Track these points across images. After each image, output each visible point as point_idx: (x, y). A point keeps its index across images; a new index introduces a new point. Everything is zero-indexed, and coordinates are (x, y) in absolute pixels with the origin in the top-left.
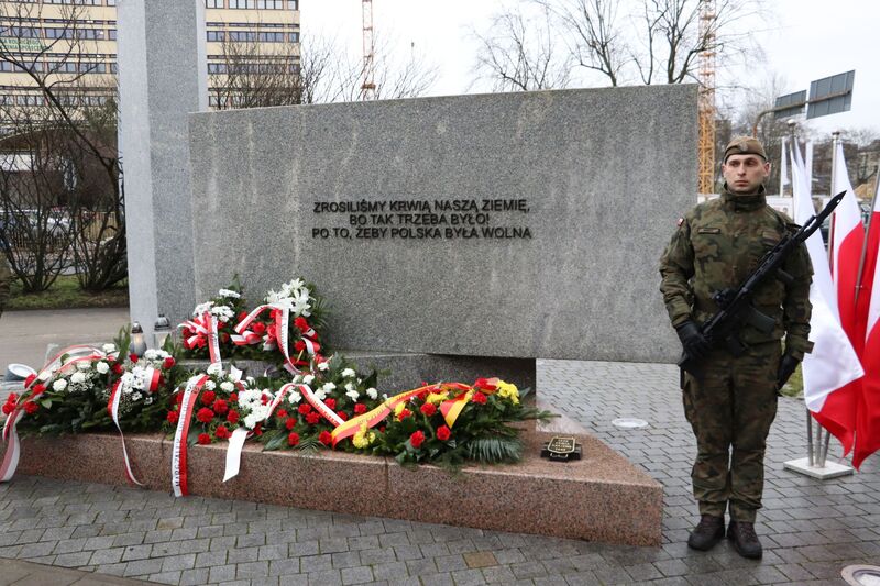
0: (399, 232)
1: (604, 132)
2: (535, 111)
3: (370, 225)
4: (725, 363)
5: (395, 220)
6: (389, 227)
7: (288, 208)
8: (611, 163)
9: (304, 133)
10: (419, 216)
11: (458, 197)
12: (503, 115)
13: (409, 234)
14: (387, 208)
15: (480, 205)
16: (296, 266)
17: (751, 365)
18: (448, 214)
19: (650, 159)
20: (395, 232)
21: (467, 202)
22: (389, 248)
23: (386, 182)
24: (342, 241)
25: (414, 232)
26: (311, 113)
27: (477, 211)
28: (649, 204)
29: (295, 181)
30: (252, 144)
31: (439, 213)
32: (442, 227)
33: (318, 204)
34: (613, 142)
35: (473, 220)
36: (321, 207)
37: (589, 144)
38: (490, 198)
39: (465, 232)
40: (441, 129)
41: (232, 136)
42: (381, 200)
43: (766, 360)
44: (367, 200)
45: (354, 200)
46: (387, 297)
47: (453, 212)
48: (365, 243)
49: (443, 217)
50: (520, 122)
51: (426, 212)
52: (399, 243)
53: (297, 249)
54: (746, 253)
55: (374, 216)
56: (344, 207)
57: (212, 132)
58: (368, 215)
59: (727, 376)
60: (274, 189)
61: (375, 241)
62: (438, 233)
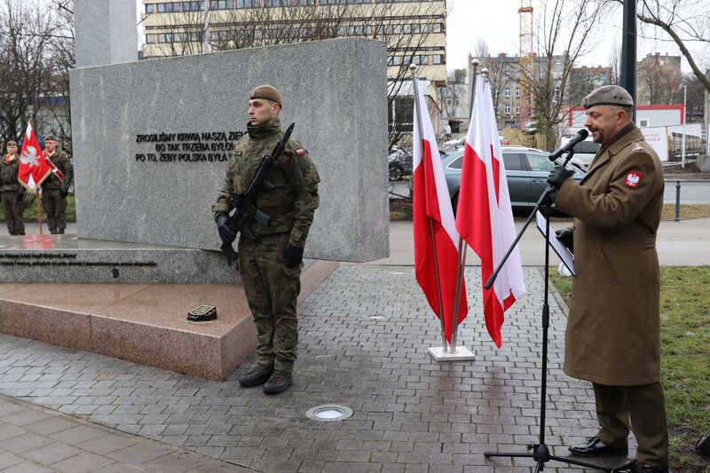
0: (183, 156)
1: (299, 78)
2: (258, 63)
3: (167, 152)
4: (251, 249)
5: (181, 147)
6: (177, 152)
7: (123, 139)
8: (304, 102)
9: (130, 83)
10: (194, 144)
11: (216, 131)
12: (240, 66)
13: (188, 158)
14: (176, 138)
15: (228, 136)
16: (128, 182)
17: (265, 251)
18: (210, 142)
19: (327, 98)
20: (182, 157)
21: (220, 134)
22: (178, 167)
23: (175, 118)
24: (153, 163)
25: (191, 157)
26: (133, 68)
27: (226, 140)
28: (328, 134)
29: (126, 119)
30: (103, 92)
31: (204, 142)
32: (206, 153)
33: (139, 136)
34: (305, 86)
35: (224, 148)
36: (141, 138)
37: (289, 88)
38: (234, 130)
39: (219, 156)
40: (205, 79)
41: (92, 86)
42: (173, 133)
43: (273, 248)
44: (165, 133)
45: (158, 133)
46: (178, 205)
47: (213, 142)
48: (165, 165)
49: (207, 145)
50: (250, 71)
51: (197, 142)
52: (183, 165)
53: (128, 170)
54: (250, 169)
55: (169, 145)
56: (153, 138)
57: (82, 83)
58: (166, 144)
59: (252, 258)
60: (115, 125)
61: (171, 164)
62: (204, 158)
